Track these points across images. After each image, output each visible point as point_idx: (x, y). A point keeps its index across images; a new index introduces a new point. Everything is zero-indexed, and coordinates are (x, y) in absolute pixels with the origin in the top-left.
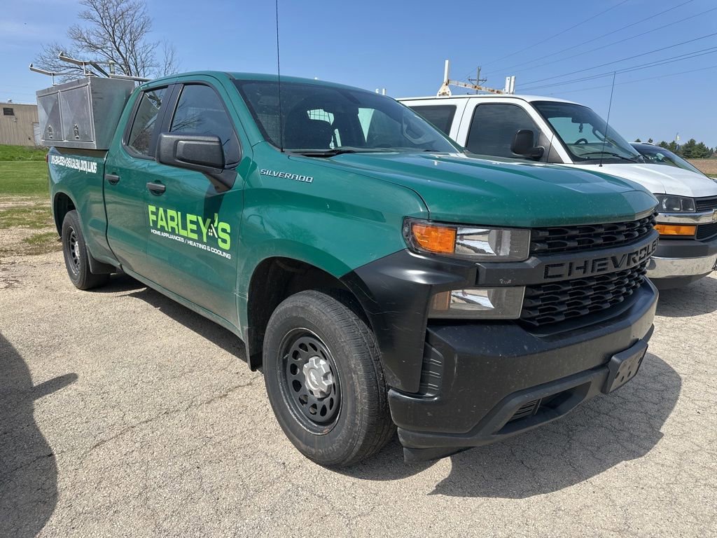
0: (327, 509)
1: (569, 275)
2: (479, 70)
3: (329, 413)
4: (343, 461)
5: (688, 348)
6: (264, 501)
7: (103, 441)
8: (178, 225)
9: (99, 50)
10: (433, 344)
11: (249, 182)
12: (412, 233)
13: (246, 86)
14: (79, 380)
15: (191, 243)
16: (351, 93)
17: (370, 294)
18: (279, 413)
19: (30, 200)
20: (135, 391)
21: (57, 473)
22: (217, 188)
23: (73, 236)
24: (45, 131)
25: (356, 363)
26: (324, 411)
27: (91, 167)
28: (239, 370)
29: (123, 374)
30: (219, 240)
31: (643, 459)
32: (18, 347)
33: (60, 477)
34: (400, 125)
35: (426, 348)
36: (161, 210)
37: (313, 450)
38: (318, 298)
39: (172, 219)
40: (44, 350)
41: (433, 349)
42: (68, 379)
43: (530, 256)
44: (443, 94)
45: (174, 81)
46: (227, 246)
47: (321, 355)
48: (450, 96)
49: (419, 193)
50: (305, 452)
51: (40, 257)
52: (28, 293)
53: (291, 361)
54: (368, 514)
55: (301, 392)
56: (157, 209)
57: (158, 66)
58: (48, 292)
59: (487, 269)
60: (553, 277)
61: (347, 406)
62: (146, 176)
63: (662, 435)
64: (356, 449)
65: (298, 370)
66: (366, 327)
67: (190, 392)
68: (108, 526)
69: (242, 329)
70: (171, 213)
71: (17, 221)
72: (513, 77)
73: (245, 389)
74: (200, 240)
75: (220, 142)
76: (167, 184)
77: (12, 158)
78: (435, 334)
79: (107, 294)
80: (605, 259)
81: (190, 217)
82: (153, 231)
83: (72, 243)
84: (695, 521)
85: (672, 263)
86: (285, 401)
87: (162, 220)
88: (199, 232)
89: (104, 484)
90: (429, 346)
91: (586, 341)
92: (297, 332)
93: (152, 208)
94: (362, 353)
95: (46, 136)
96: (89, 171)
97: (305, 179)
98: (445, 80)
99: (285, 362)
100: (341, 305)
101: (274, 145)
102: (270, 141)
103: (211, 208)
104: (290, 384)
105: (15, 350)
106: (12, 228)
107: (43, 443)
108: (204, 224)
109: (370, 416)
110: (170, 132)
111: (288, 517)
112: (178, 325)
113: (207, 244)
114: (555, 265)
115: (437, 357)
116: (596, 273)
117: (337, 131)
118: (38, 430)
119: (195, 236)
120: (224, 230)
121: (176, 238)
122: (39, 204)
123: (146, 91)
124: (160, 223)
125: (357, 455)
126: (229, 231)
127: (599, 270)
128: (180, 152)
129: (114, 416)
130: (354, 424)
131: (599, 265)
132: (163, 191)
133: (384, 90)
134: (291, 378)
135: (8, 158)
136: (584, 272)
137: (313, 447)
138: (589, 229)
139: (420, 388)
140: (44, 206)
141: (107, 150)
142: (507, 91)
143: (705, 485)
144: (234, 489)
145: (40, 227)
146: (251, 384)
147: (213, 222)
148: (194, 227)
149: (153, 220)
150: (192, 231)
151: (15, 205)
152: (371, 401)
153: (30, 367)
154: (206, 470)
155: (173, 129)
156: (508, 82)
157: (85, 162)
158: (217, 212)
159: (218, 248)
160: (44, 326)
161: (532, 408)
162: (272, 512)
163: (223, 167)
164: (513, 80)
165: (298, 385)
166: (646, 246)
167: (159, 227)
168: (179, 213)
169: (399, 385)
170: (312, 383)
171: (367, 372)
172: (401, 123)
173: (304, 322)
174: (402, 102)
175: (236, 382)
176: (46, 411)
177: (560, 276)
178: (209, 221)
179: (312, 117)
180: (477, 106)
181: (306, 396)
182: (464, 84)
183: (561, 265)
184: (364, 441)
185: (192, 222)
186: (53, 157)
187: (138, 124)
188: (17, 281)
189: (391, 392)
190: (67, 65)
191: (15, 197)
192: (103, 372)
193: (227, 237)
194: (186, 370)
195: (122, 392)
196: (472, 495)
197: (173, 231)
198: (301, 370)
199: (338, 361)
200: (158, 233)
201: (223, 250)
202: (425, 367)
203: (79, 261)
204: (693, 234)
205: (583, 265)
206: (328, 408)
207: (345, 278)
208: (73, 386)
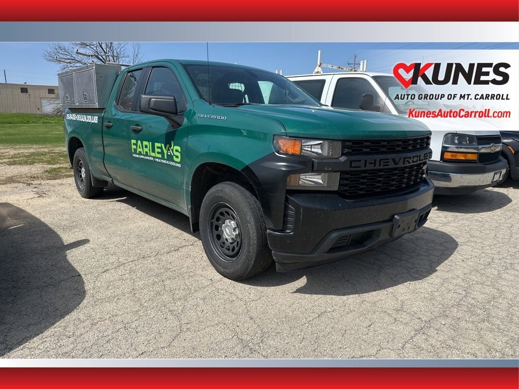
0: (234, 298)
1: (365, 166)
2: (356, 57)
3: (236, 249)
4: (244, 274)
5: (468, 229)
6: (200, 294)
7: (108, 270)
8: (149, 150)
9: (88, 47)
10: (290, 203)
11: (191, 123)
12: (278, 144)
13: (190, 68)
14: (91, 242)
15: (157, 160)
16: (253, 71)
17: (256, 177)
18: (208, 253)
19: (45, 148)
20: (124, 247)
21: (84, 283)
22: (173, 126)
23: (81, 164)
24: (64, 98)
25: (250, 217)
26: (233, 250)
27: (95, 120)
28: (185, 238)
29: (116, 239)
30: (174, 157)
31: (421, 281)
32: (52, 227)
33: (86, 285)
34: (284, 91)
35: (285, 205)
36: (139, 142)
37: (228, 271)
38: (230, 185)
39: (146, 147)
40: (68, 228)
41: (290, 206)
42: (85, 241)
43: (341, 156)
44: (317, 72)
45: (146, 65)
46: (178, 160)
47: (232, 218)
48: (322, 74)
49: (282, 123)
50: (224, 273)
51: (57, 181)
52: (53, 200)
53: (215, 223)
54: (257, 300)
55: (221, 240)
56: (137, 142)
57: (128, 57)
58: (65, 199)
59: (318, 162)
60: (355, 167)
61: (245, 242)
62: (130, 122)
63: (437, 270)
64: (251, 266)
65: (219, 228)
66: (256, 199)
67: (156, 248)
68: (115, 304)
69: (187, 208)
70: (145, 143)
71: (38, 160)
72: (365, 61)
73: (189, 247)
74: (163, 158)
75: (175, 99)
76: (143, 126)
77: (28, 122)
78: (291, 198)
79: (102, 200)
80: (388, 159)
81: (157, 145)
82: (134, 155)
83: (79, 169)
84: (442, 307)
85: (461, 177)
86: (212, 246)
87: (140, 148)
88: (162, 153)
89: (110, 288)
90: (288, 204)
91: (377, 205)
92: (218, 206)
93: (133, 141)
94: (253, 213)
95: (64, 102)
96: (93, 122)
97: (222, 118)
98: (319, 63)
99: (212, 223)
100: (242, 188)
101: (206, 101)
102: (203, 99)
103: (169, 139)
104: (215, 236)
105: (50, 228)
106: (36, 164)
107: (74, 270)
108: (165, 148)
109: (258, 246)
110: (145, 94)
111: (212, 301)
112: (147, 216)
113: (166, 160)
114: (356, 161)
115: (292, 211)
116: (382, 167)
117: (246, 96)
118: (70, 264)
119: (160, 156)
120: (177, 151)
121: (148, 158)
122: (51, 150)
123: (129, 72)
124: (139, 150)
125: (251, 270)
126: (180, 151)
127: (384, 165)
128: (152, 105)
129: (113, 259)
130: (249, 252)
131: (384, 162)
132: (141, 130)
133: (281, 71)
134: (215, 233)
135: (25, 122)
136: (374, 166)
137: (227, 269)
138: (378, 142)
139: (283, 228)
140: (55, 151)
141: (104, 109)
142: (361, 70)
143: (454, 293)
144: (183, 290)
145: (55, 164)
146: (193, 245)
147: (170, 146)
148: (159, 150)
149: (134, 149)
150: (158, 153)
151: (35, 151)
152: (258, 238)
153: (61, 236)
154: (167, 282)
155: (146, 92)
156: (362, 64)
157: (90, 116)
158: (173, 140)
159: (173, 161)
160: (65, 216)
161: (347, 241)
162: (204, 299)
163: (176, 114)
164: (365, 63)
165: (219, 237)
166: (419, 155)
167: (138, 152)
168: (150, 143)
169: (272, 226)
170: (227, 234)
171: (256, 222)
172: (285, 89)
173: (222, 198)
174: (289, 79)
175: (184, 243)
176: (73, 256)
177: (360, 167)
178: (168, 146)
179: (231, 87)
180: (339, 80)
181: (224, 243)
182: (331, 65)
183: (360, 161)
184: (255, 262)
185: (158, 147)
186: (68, 115)
187: (124, 92)
188: (45, 194)
189: (268, 231)
190: (66, 58)
191: (34, 146)
192: (105, 239)
193: (178, 154)
194: (154, 238)
195: (117, 248)
196: (316, 294)
197: (147, 154)
198: (221, 228)
199: (240, 218)
200: (137, 156)
201: (176, 162)
202: (285, 216)
203: (84, 180)
204: (476, 159)
205: (373, 161)
206: (236, 247)
207: (243, 170)
208: (88, 245)
